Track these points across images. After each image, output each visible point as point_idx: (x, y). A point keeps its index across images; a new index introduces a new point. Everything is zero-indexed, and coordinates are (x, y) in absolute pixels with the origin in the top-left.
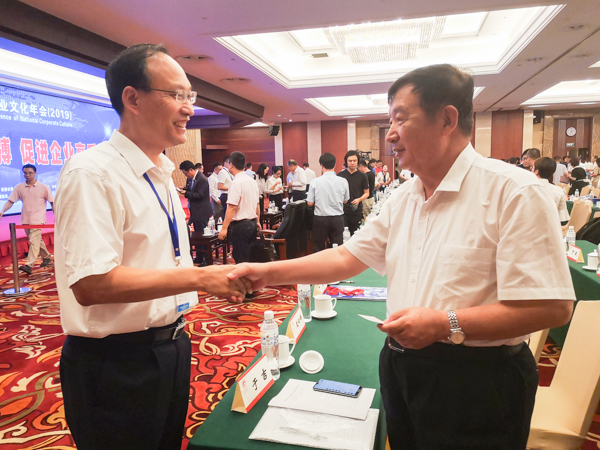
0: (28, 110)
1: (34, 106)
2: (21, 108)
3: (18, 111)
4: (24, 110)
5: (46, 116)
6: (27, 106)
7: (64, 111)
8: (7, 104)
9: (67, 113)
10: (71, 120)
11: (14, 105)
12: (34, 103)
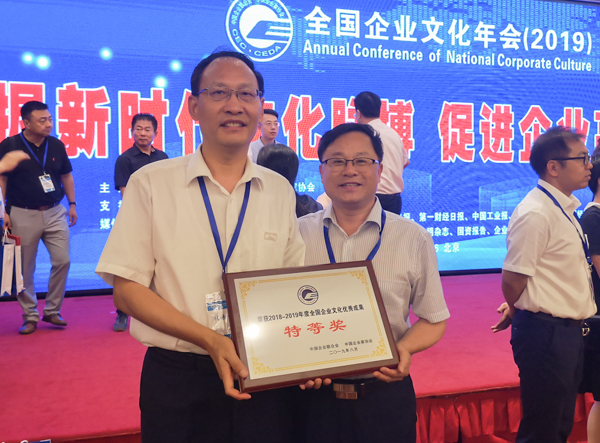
0: (469, 35)
1: (487, 27)
2: (449, 32)
3: (441, 41)
4: (457, 36)
5: (517, 47)
6: (467, 27)
7: (572, 33)
8: (414, 24)
9: (578, 38)
10: (589, 53)
11: (433, 27)
12: (487, 20)
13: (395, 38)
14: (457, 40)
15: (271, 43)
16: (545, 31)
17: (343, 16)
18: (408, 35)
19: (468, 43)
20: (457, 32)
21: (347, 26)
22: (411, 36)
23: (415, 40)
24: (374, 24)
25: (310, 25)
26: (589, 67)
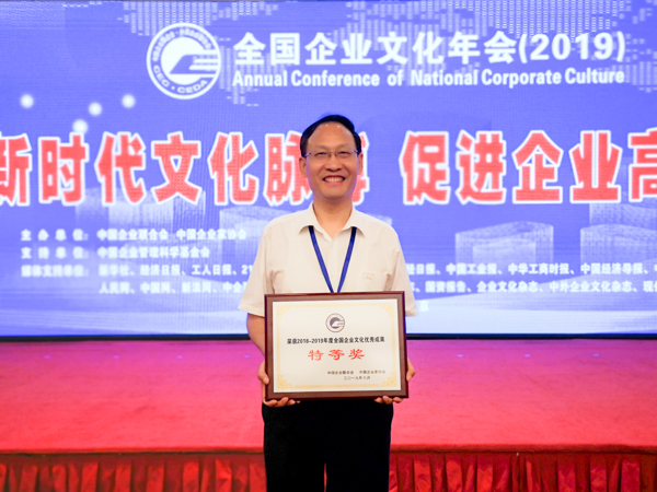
0: (442, 50)
1: (466, 38)
2: (415, 49)
3: (403, 60)
4: (426, 53)
5: (509, 60)
6: (439, 40)
7: (593, 35)
8: (368, 43)
9: (603, 41)
10: (620, 58)
11: (393, 45)
12: (467, 30)
13: (344, 61)
14: (425, 58)
15: (196, 77)
16: (551, 35)
17: (279, 42)
18: (360, 56)
19: (440, 59)
20: (425, 47)
21: (284, 52)
22: (365, 57)
23: (369, 61)
24: (317, 47)
25: (241, 55)
26: (620, 77)
